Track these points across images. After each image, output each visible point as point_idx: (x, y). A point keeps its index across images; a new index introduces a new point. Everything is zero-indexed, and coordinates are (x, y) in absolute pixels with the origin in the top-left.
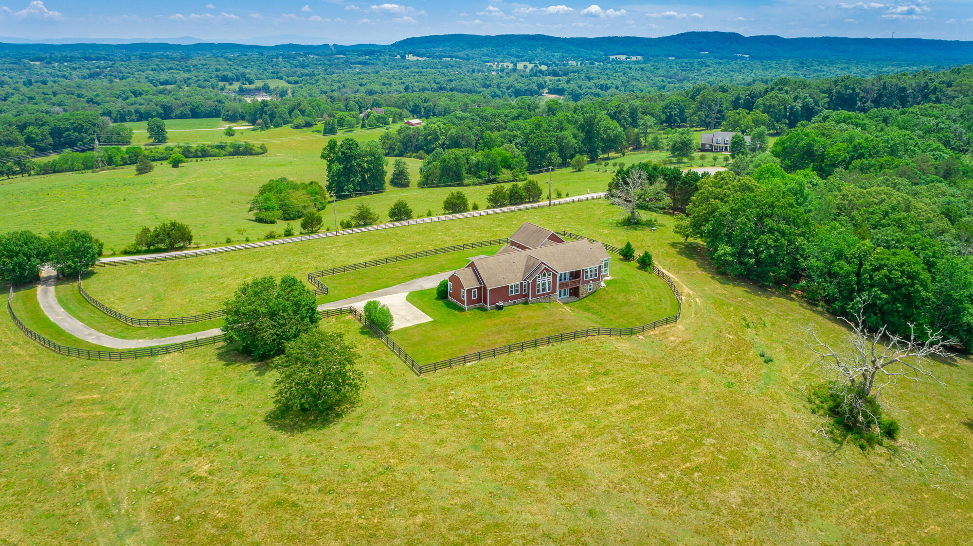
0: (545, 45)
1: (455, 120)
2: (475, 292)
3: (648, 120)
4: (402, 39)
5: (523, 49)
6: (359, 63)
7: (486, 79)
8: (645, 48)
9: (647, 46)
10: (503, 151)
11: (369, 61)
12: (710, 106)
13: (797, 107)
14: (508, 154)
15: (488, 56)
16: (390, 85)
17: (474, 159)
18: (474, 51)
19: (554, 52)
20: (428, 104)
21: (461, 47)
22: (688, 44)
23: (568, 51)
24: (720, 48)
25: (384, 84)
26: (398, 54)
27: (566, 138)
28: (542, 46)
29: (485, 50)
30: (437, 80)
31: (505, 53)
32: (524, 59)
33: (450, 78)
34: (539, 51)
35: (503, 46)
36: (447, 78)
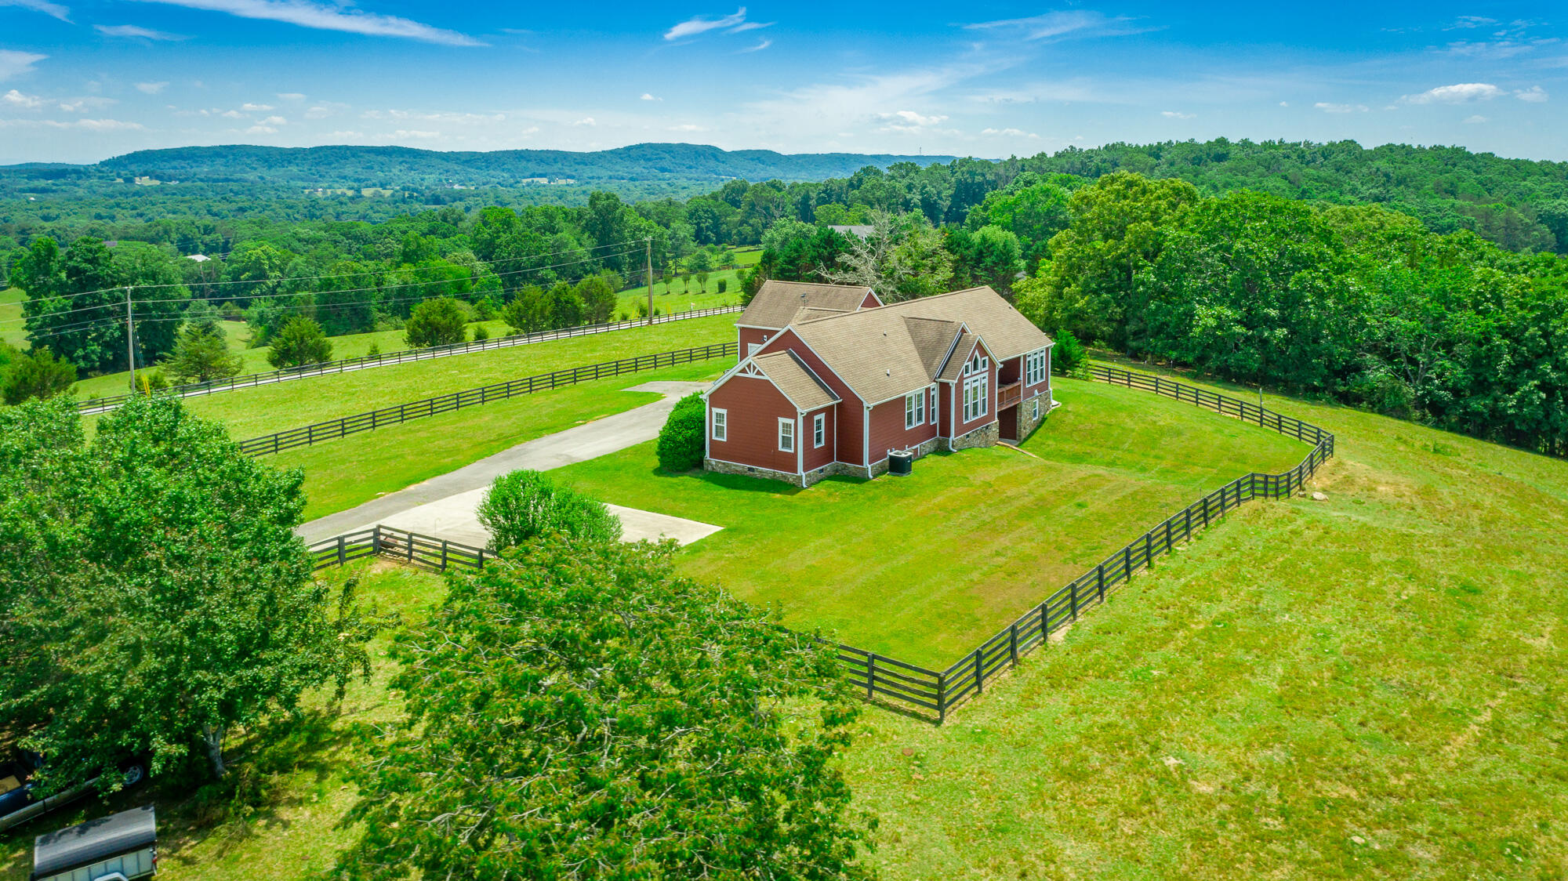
0: (406, 163)
1: (296, 244)
2: (819, 421)
3: (679, 228)
4: (124, 153)
5: (368, 168)
6: (33, 190)
7: (313, 207)
8: (577, 167)
9: (578, 164)
10: (453, 266)
11: (54, 188)
12: (767, 208)
13: (915, 200)
14: (463, 270)
15: (302, 179)
16: (113, 218)
17: (393, 280)
18: (273, 172)
19: (424, 173)
20: (213, 236)
21: (247, 165)
22: (642, 162)
23: (447, 171)
24: (690, 167)
25: (99, 217)
26: (119, 176)
27: (565, 245)
28: (401, 163)
29: (294, 169)
30: (215, 210)
31: (333, 173)
32: (369, 183)
33: (241, 205)
34: (395, 171)
35: (330, 164)
36: (234, 206)
